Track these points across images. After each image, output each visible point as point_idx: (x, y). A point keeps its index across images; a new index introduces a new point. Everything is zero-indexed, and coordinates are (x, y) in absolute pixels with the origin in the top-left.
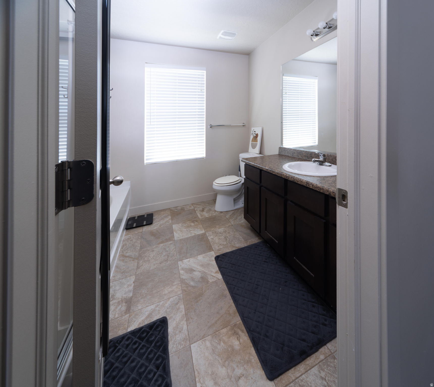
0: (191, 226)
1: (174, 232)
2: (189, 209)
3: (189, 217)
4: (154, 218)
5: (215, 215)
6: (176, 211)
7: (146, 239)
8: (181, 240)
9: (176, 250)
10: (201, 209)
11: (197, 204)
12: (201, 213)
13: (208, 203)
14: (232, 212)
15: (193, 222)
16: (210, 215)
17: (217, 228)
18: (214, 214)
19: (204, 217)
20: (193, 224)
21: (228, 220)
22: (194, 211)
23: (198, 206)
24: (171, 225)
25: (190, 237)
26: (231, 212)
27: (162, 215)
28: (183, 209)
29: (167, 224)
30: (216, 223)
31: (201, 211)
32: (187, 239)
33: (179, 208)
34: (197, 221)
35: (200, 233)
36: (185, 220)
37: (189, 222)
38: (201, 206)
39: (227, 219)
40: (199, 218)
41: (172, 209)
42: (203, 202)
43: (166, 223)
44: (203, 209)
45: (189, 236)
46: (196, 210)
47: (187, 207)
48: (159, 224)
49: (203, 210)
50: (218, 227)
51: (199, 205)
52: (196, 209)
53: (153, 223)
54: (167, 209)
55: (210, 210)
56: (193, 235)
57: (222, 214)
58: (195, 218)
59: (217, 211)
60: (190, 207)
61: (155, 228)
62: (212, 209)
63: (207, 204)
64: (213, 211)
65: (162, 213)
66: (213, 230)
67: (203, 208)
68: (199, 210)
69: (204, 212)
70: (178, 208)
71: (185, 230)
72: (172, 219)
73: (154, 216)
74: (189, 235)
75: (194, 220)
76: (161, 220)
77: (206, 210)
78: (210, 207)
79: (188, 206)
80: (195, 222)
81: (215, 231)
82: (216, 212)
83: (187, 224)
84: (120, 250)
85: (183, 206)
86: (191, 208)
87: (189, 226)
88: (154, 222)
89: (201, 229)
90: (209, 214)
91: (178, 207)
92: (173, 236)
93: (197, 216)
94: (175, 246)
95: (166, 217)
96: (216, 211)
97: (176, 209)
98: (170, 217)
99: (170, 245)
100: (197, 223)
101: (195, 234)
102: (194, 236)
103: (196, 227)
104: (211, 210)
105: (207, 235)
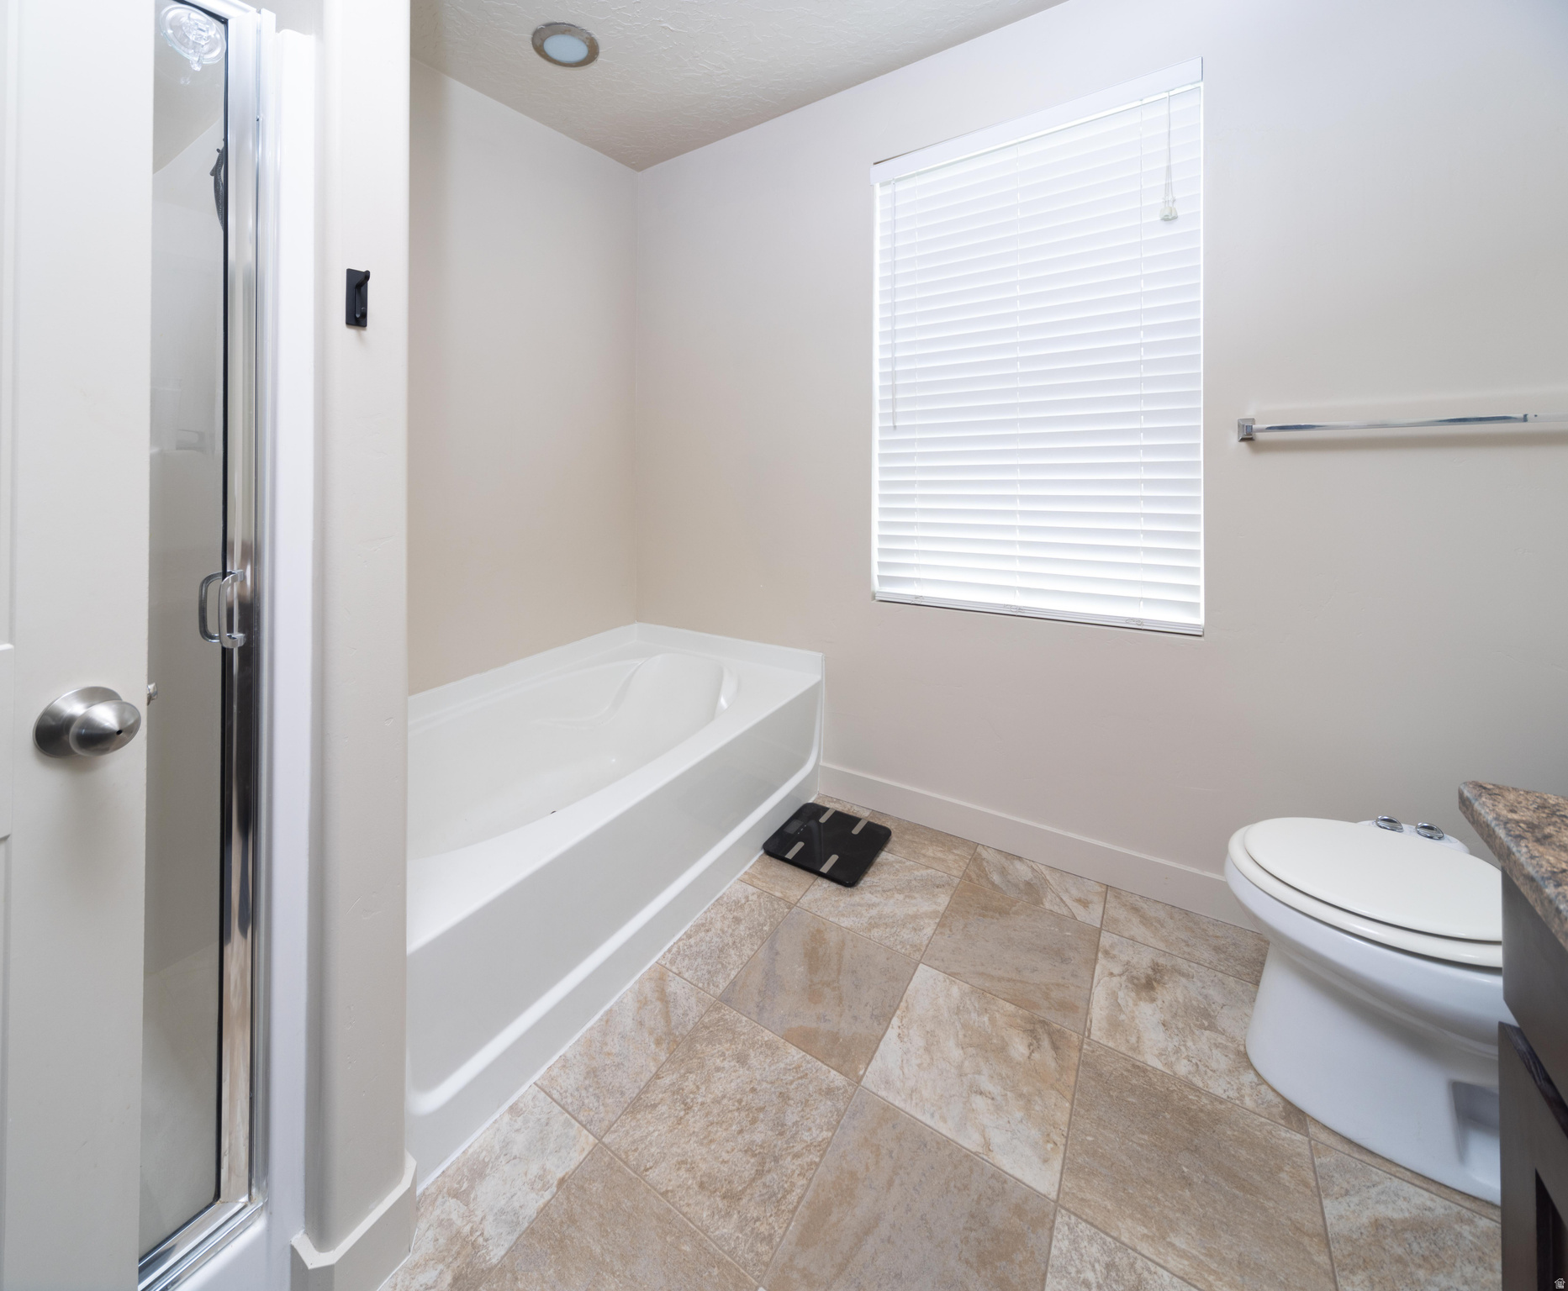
0: (1002, 1050)
1: (895, 1021)
2: (1065, 911)
3: (1034, 970)
4: (884, 856)
5: (1219, 1092)
6: (993, 884)
7: (777, 953)
8: (889, 1113)
9: (817, 1165)
10: (1143, 961)
11: (1135, 910)
12: (1126, 997)
13: (1217, 949)
14: (1421, 1198)
15: (1032, 1033)
16: (1183, 1068)
17: (1173, 1262)
18: (1219, 1088)
19: (1123, 1049)
20: (1019, 1047)
21: (1323, 1259)
22: (1092, 941)
23: (1138, 930)
24: (917, 956)
25: (948, 1141)
26: (1409, 1190)
27: (923, 860)
28: (1033, 891)
29: (906, 934)
30: (1187, 1182)
31: (1132, 979)
32: (923, 1141)
33: (1022, 871)
34: (1057, 1042)
35: (1018, 1174)
36: (1000, 979)
37: (1010, 1008)
38: (1153, 941)
39: (1326, 1240)
40: (1086, 1031)
41: (984, 854)
42: (1187, 913)
43: (904, 925)
44: (1156, 968)
45: (946, 1129)
46: (1106, 953)
47: (1067, 891)
48: (874, 912)
49: (1148, 985)
50: (1183, 1254)
51: (1145, 920)
52: (1106, 940)
53: (862, 884)
54: (964, 842)
55: (1204, 1018)
56: (970, 1141)
57: (1290, 1138)
58: (1066, 1007)
59: (1262, 1080)
60: (1079, 901)
61: (846, 922)
62: (1225, 1020)
63: (1206, 955)
64: (1221, 1040)
65: (930, 851)
66: (1125, 1238)
67: (1162, 961)
68: (1124, 958)
69: (1153, 1000)
70: (1018, 864)
71: (956, 1054)
72: (944, 921)
73: (890, 846)
74: (944, 1119)
75: (1044, 1023)
76: (900, 891)
77: (1172, 993)
78: (1212, 992)
79: (1075, 892)
80: (1046, 1043)
81: (1139, 1264)
82: (1249, 1077)
83: (992, 1020)
84: (680, 940)
85: (1046, 872)
86: (1081, 913)
87: (989, 1048)
88: (868, 880)
89: (1048, 1138)
90: (1177, 1051)
91: (1020, 858)
92: (870, 1047)
93: (1089, 1001)
94: (834, 1128)
95: (930, 887)
96: (1251, 1066)
97: (1003, 872)
98: (943, 900)
99: (820, 1091)
100: (1053, 1064)
101: (987, 1145)
102: (969, 1156)
103: (1025, 1090)
104: (1212, 1027)
105: (1054, 1252)
